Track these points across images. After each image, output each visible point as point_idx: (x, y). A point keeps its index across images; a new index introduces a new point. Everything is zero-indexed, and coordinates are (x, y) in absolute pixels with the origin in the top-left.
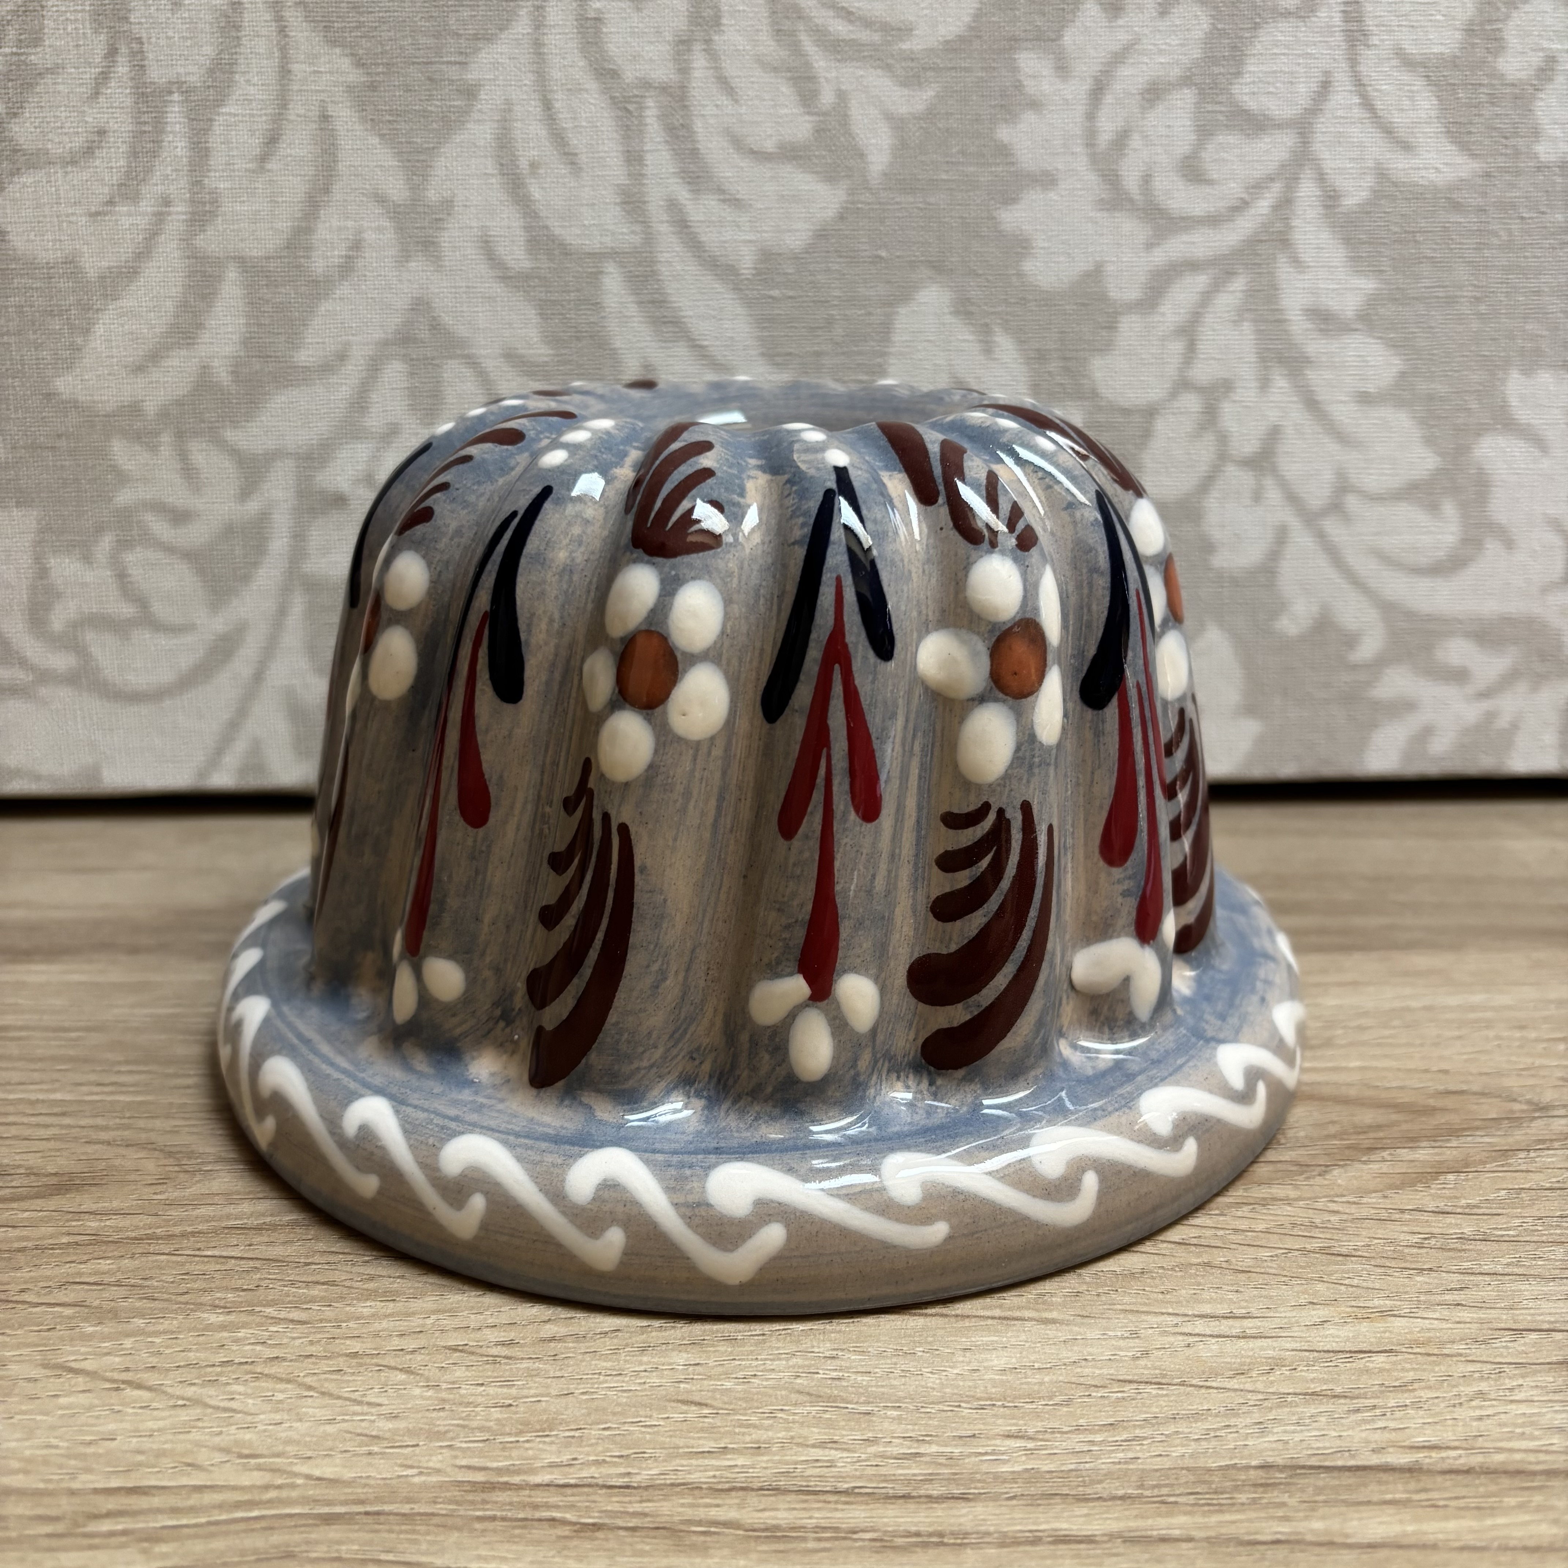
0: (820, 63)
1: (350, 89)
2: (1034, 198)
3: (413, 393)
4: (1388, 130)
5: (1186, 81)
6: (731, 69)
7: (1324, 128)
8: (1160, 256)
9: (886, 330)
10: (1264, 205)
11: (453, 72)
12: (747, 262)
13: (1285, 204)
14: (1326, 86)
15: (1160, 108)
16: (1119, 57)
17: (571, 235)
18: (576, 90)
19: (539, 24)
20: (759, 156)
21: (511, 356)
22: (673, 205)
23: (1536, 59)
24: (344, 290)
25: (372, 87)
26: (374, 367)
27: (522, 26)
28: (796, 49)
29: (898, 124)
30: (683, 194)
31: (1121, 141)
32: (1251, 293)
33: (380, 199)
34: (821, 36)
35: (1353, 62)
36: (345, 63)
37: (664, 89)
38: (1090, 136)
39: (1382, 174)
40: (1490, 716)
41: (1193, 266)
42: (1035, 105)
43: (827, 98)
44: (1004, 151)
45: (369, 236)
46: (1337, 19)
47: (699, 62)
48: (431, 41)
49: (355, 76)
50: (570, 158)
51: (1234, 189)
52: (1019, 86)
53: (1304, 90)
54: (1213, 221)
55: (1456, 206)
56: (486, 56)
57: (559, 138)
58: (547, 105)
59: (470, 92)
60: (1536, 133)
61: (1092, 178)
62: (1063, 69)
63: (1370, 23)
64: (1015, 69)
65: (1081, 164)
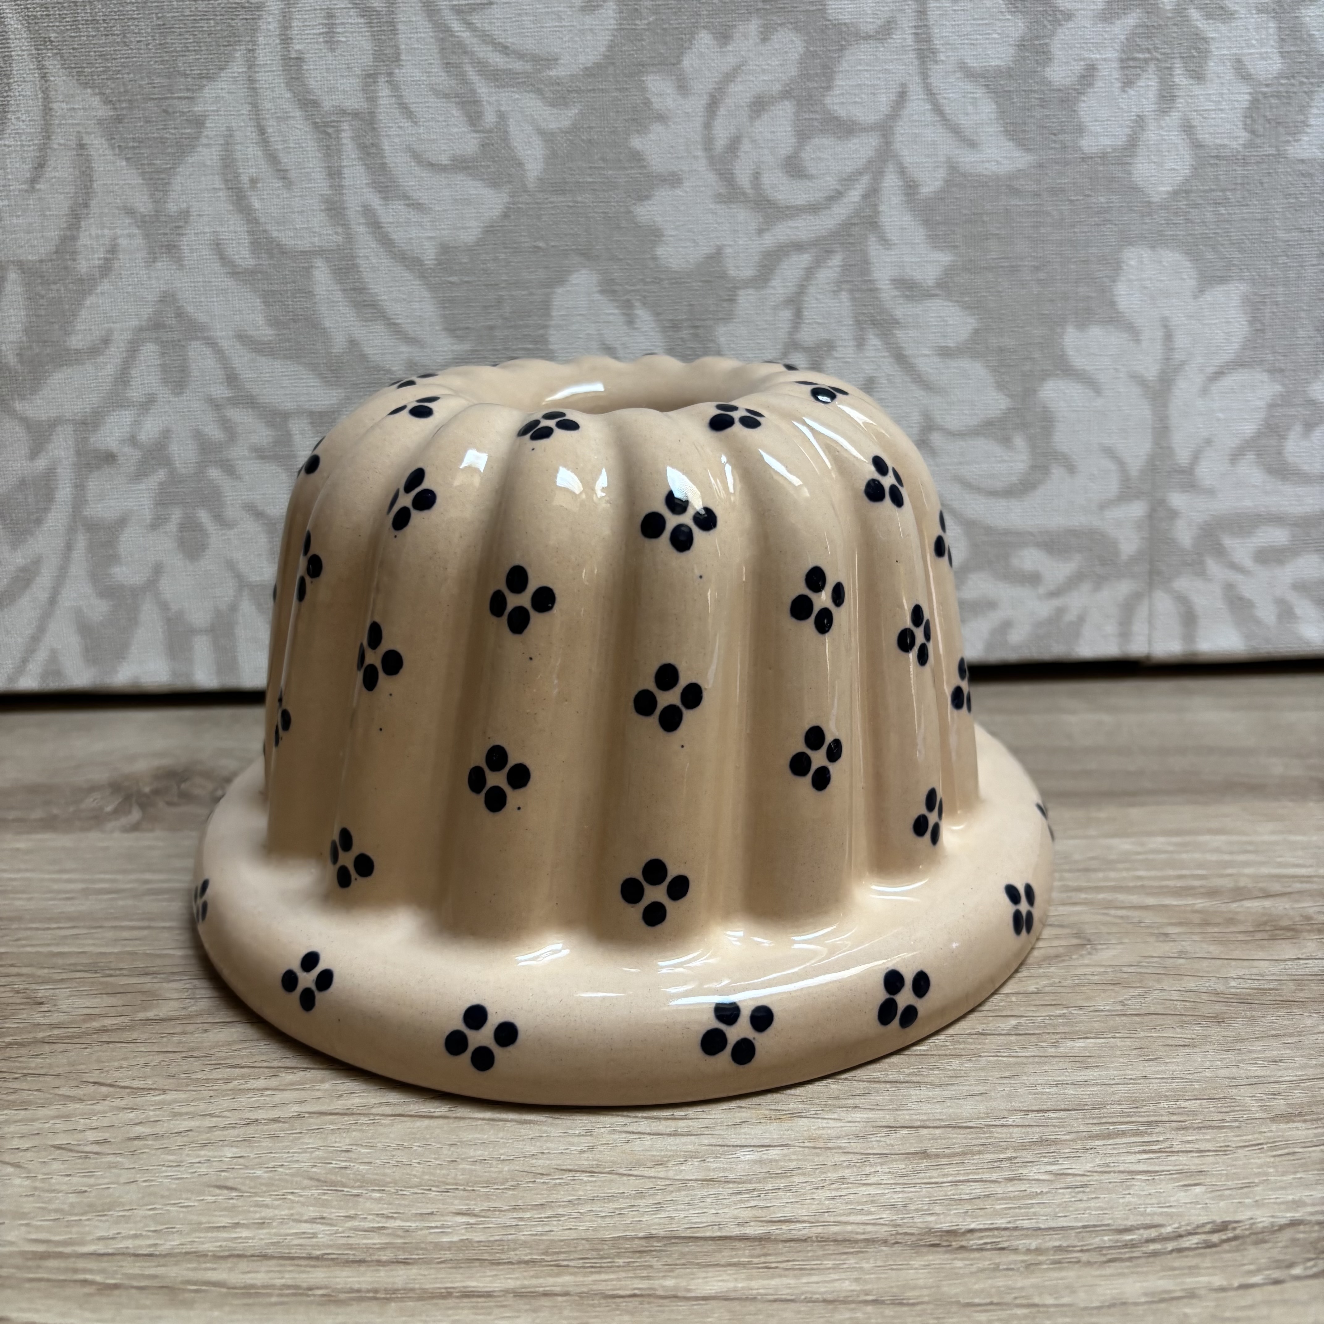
0: (483, 89)
1: (100, 122)
2: (663, 195)
3: (164, 368)
4: (955, 130)
5: (786, 94)
6: (410, 97)
7: (902, 130)
8: (769, 240)
9: (546, 307)
10: (855, 195)
11: (183, 106)
12: (429, 254)
13: (872, 193)
14: (902, 96)
15: (765, 117)
16: (730, 77)
17: (286, 238)
18: (284, 118)
19: (251, 65)
20: (434, 167)
21: (242, 338)
22: (367, 211)
23: (1078, 68)
24: (105, 286)
25: (119, 120)
26: (133, 350)
27: (237, 68)
28: (463, 80)
29: (547, 136)
30: (375, 201)
31: (734, 145)
32: (846, 268)
33: (130, 211)
34: (483, 68)
35: (925, 76)
36: (96, 101)
37: (356, 115)
38: (708, 143)
39: (953, 167)
40: (1060, 611)
41: (799, 247)
42: (662, 118)
43: (490, 118)
44: (637, 157)
45: (123, 242)
46: (910, 40)
47: (384, 91)
48: (165, 81)
49: (103, 111)
50: (282, 174)
51: (830, 182)
52: (647, 103)
53: (884, 100)
54: (814, 209)
55: (1015, 192)
56: (209, 91)
57: (272, 158)
58: (262, 131)
59: (199, 122)
60: (1080, 130)
61: (711, 178)
62: (683, 88)
63: (938, 43)
64: (644, 89)
65: (701, 165)
